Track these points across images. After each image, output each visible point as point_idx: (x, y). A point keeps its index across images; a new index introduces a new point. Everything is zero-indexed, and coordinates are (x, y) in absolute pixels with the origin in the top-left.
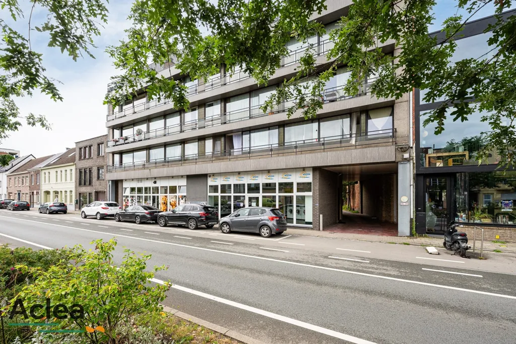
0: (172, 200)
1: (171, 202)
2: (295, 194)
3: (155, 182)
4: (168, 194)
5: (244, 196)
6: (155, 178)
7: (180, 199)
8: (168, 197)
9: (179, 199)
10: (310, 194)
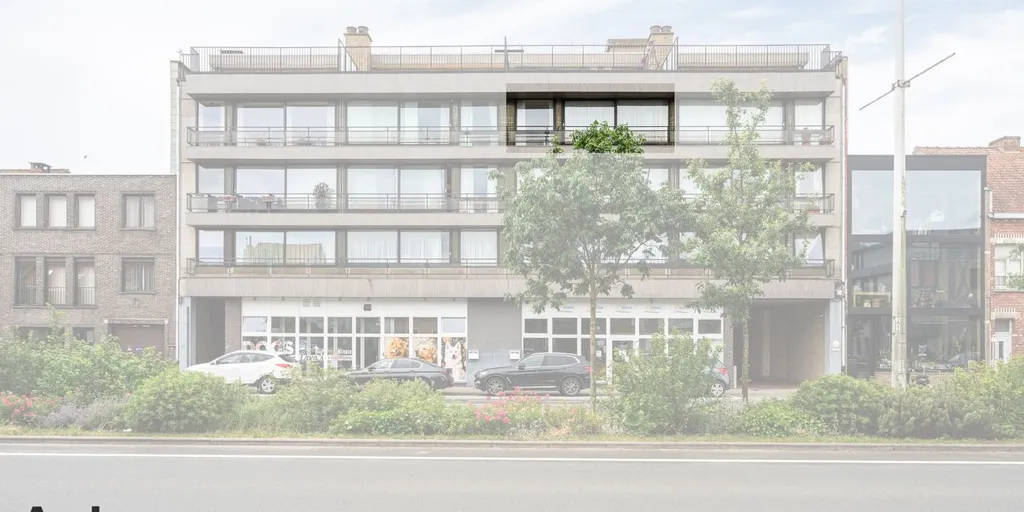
0: (422, 346)
1: (421, 350)
2: (696, 336)
3: (367, 308)
4: (411, 335)
5: (605, 340)
6: (369, 299)
7: (448, 344)
8: (411, 340)
9: (443, 344)
10: (720, 336)
